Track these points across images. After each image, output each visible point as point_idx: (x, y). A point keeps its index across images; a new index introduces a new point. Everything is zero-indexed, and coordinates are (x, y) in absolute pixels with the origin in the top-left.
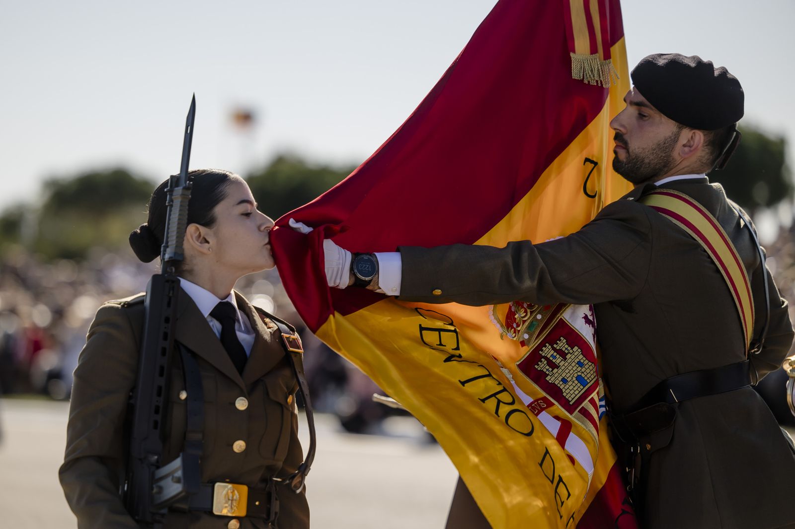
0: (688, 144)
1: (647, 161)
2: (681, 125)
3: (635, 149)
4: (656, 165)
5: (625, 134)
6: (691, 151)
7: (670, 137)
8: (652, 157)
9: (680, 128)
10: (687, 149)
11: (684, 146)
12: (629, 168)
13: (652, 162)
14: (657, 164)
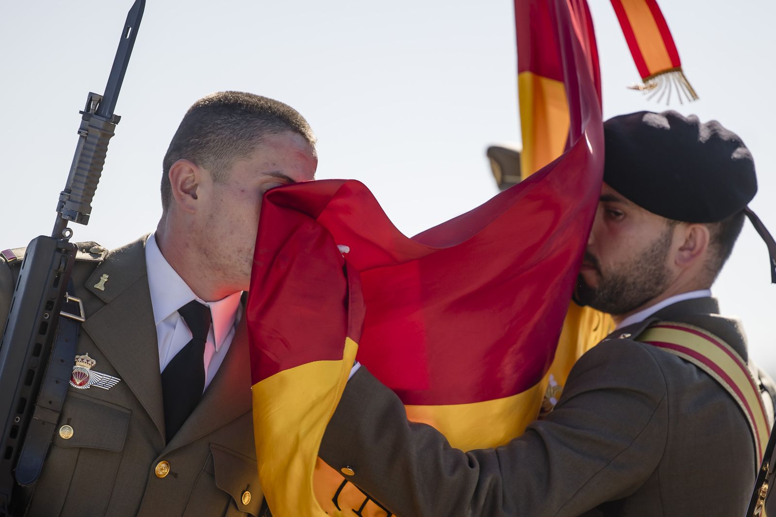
4: (645, 283)
7: (659, 241)
8: (636, 274)
10: (686, 254)
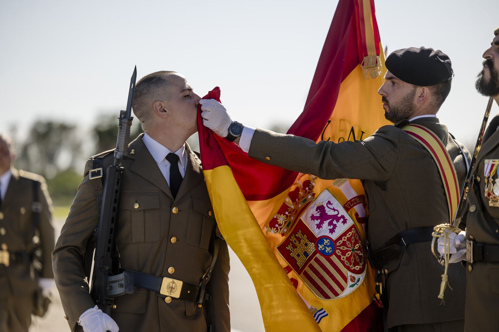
0: (422, 96)
1: (400, 109)
2: (415, 86)
3: (392, 104)
5: (387, 96)
6: (423, 99)
7: (410, 93)
8: (402, 106)
9: (415, 87)
11: (420, 97)
12: (392, 115)
13: (403, 109)
14: (405, 109)
